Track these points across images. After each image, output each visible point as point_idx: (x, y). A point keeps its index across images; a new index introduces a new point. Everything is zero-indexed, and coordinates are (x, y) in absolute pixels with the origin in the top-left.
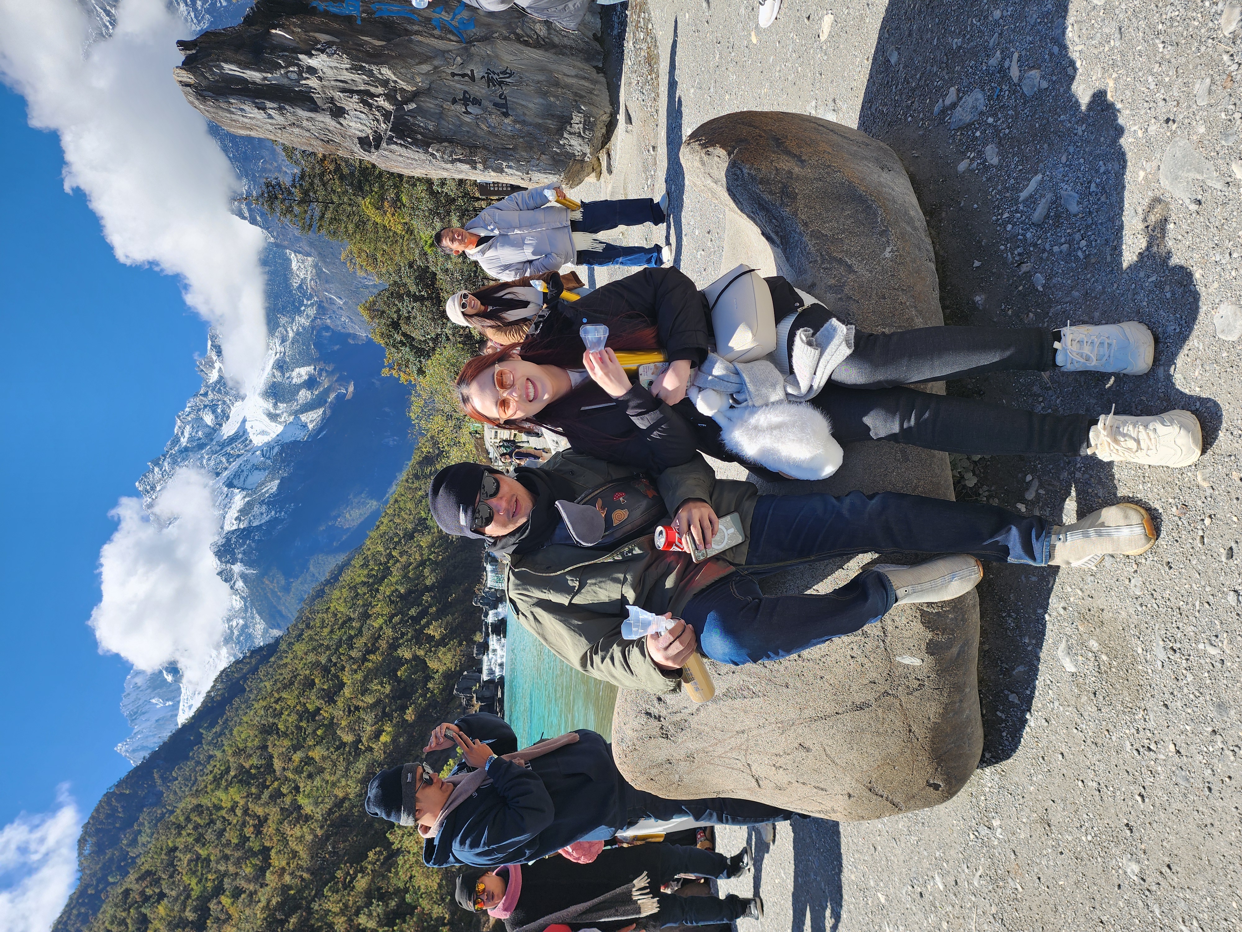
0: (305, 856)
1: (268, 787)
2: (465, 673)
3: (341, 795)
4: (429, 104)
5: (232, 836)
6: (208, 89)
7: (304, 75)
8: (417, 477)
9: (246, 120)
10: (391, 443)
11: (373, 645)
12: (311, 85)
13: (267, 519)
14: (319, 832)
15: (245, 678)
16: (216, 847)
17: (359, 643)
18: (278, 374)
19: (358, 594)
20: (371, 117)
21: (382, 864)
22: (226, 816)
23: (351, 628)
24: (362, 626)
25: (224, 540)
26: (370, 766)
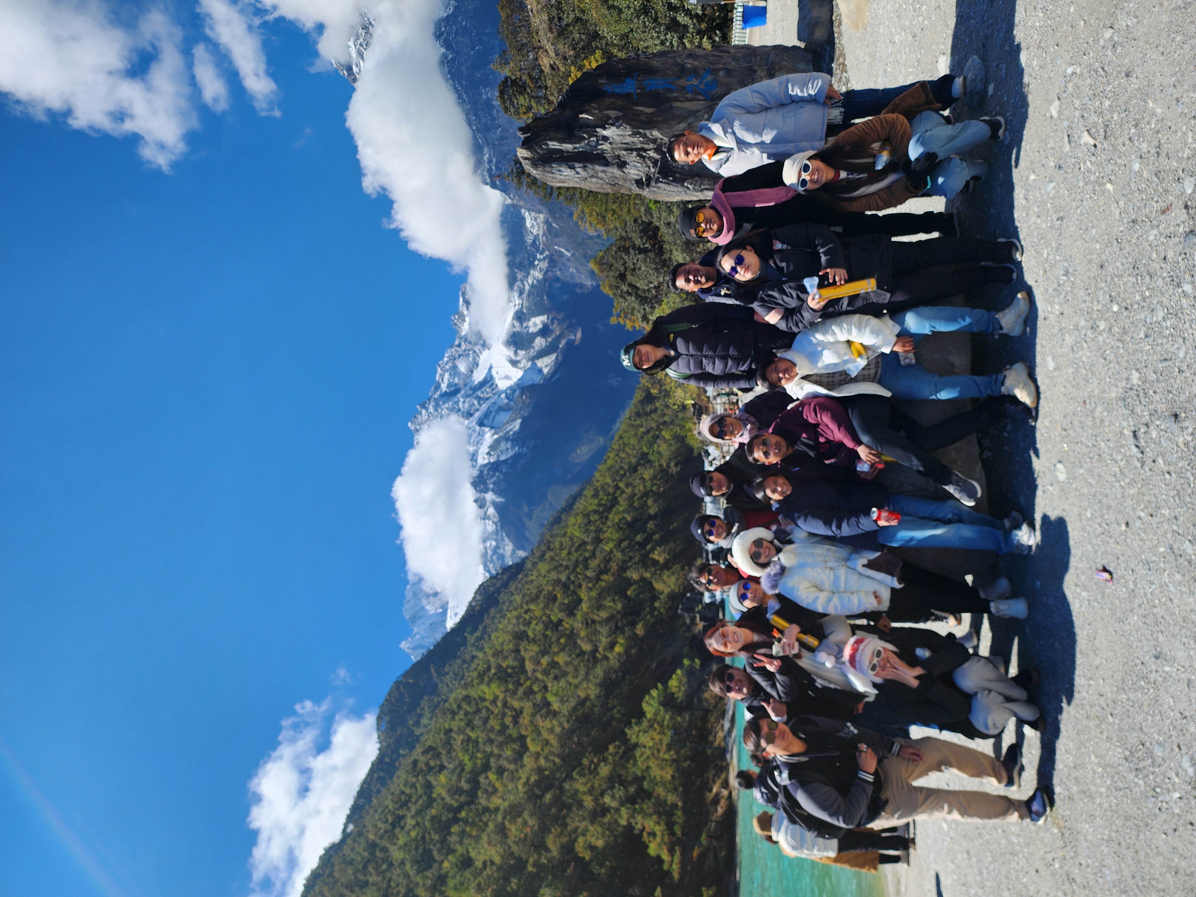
0: (555, 745)
1: (522, 685)
2: (688, 595)
3: (583, 695)
5: (495, 724)
7: (600, 142)
8: (638, 415)
9: (562, 177)
11: (605, 566)
12: (605, 148)
13: (512, 454)
14: (566, 725)
15: (498, 591)
16: (483, 731)
17: (594, 563)
18: (517, 324)
19: (590, 521)
20: (644, 165)
21: (621, 756)
22: (490, 707)
23: (586, 550)
24: (595, 549)
25: (478, 473)
26: (607, 673)
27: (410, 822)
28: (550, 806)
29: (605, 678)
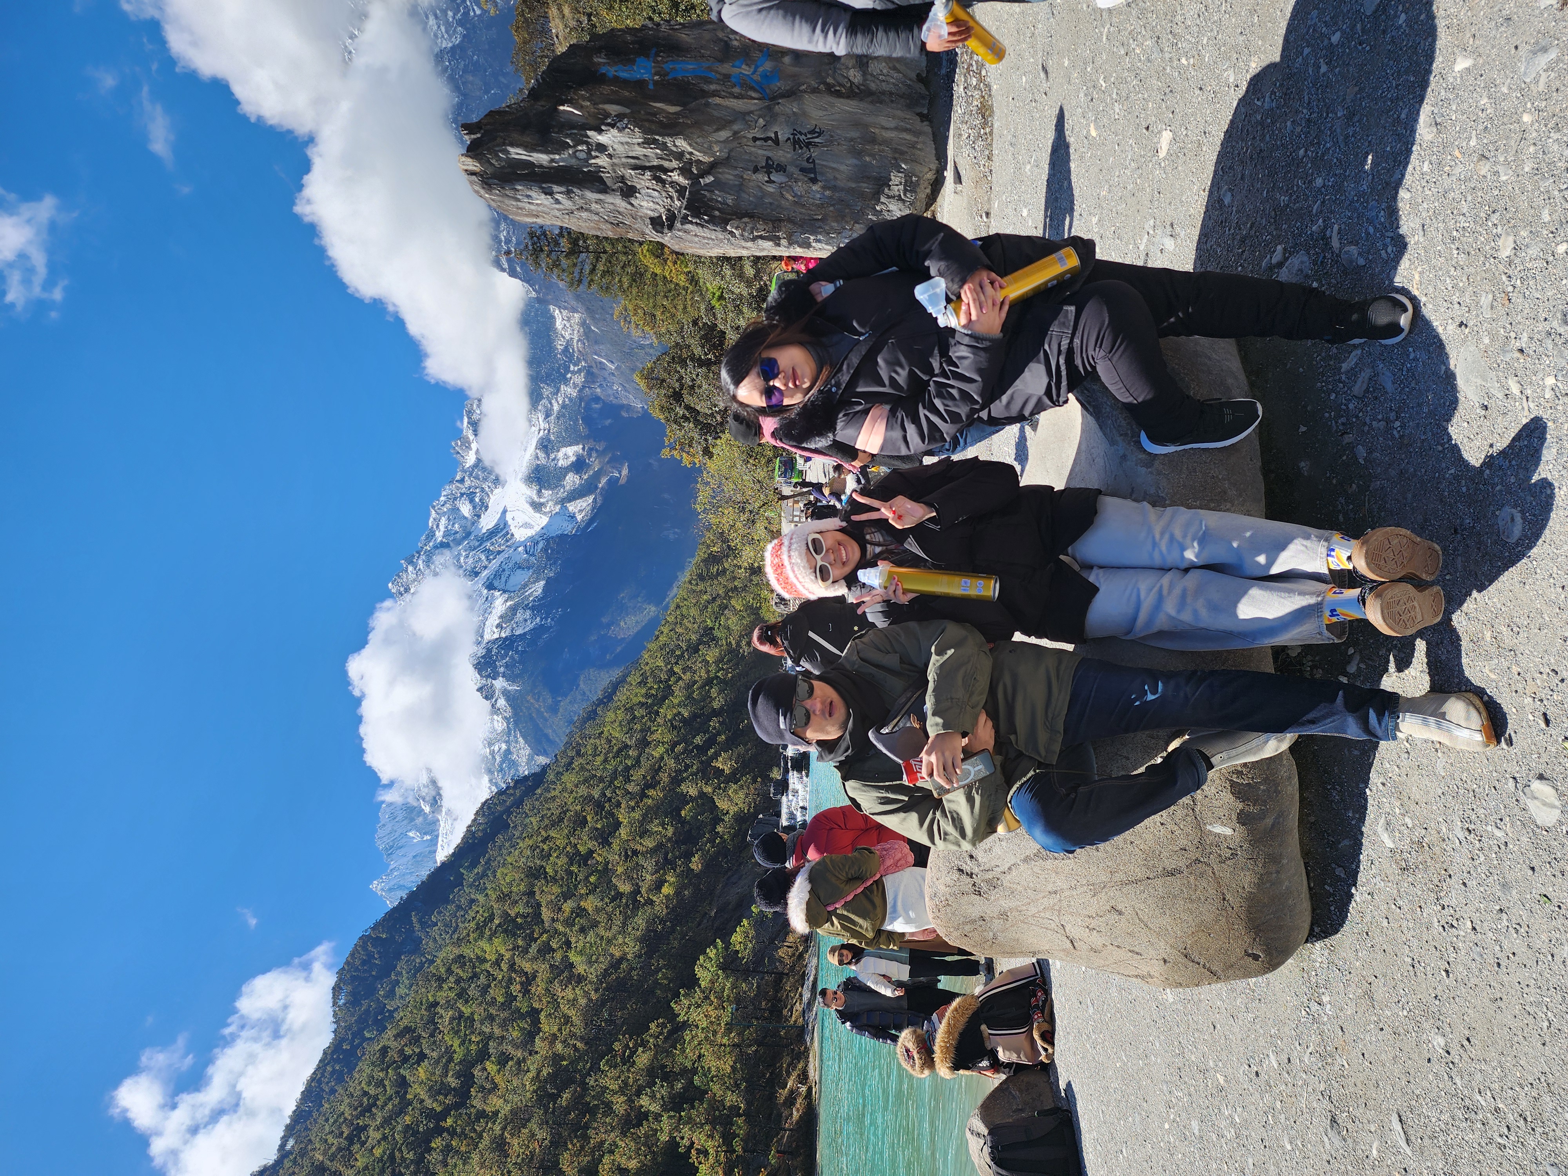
0: (578, 1022)
1: (536, 940)
2: (761, 816)
3: (618, 954)
4: (728, 175)
5: (497, 993)
6: (494, 176)
7: (593, 153)
8: (701, 577)
9: (532, 207)
10: (671, 536)
11: (653, 778)
12: (601, 164)
13: (532, 626)
14: (594, 996)
15: (508, 812)
16: (480, 1004)
17: (637, 775)
18: (541, 455)
19: (635, 717)
20: (664, 194)
21: (666, 1038)
22: (491, 970)
23: (628, 757)
24: (640, 755)
25: (484, 651)
26: (651, 922)
27: (374, 1135)
28: (567, 1110)
29: (648, 930)
